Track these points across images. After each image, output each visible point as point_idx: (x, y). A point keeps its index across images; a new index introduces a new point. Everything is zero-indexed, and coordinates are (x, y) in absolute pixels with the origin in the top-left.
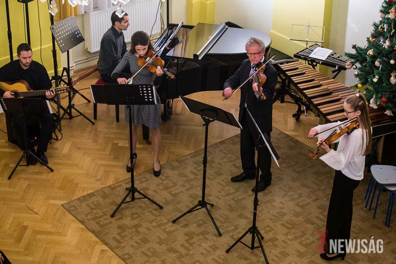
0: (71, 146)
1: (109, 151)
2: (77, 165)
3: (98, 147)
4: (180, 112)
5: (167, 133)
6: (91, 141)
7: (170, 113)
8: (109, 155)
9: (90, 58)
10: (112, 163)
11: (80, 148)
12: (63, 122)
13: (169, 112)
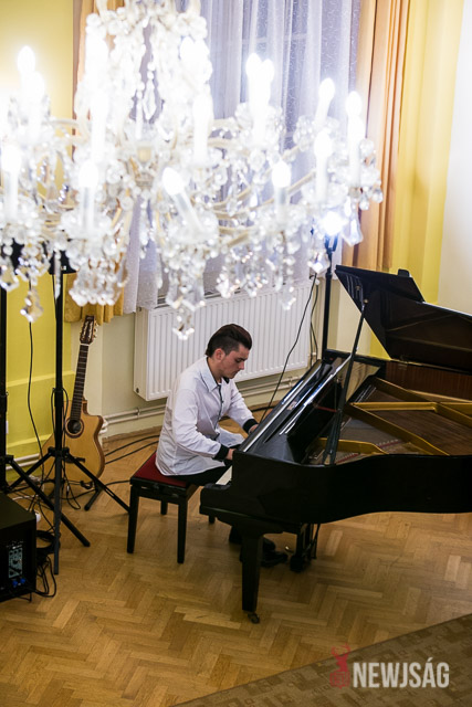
0: (77, 610)
1: (162, 630)
2: (83, 658)
3: (138, 619)
4: (333, 554)
5: (298, 601)
6: (124, 603)
7: (312, 554)
8: (161, 639)
9: (142, 413)
10: (164, 659)
11: (96, 618)
12: (64, 554)
13: (310, 551)
